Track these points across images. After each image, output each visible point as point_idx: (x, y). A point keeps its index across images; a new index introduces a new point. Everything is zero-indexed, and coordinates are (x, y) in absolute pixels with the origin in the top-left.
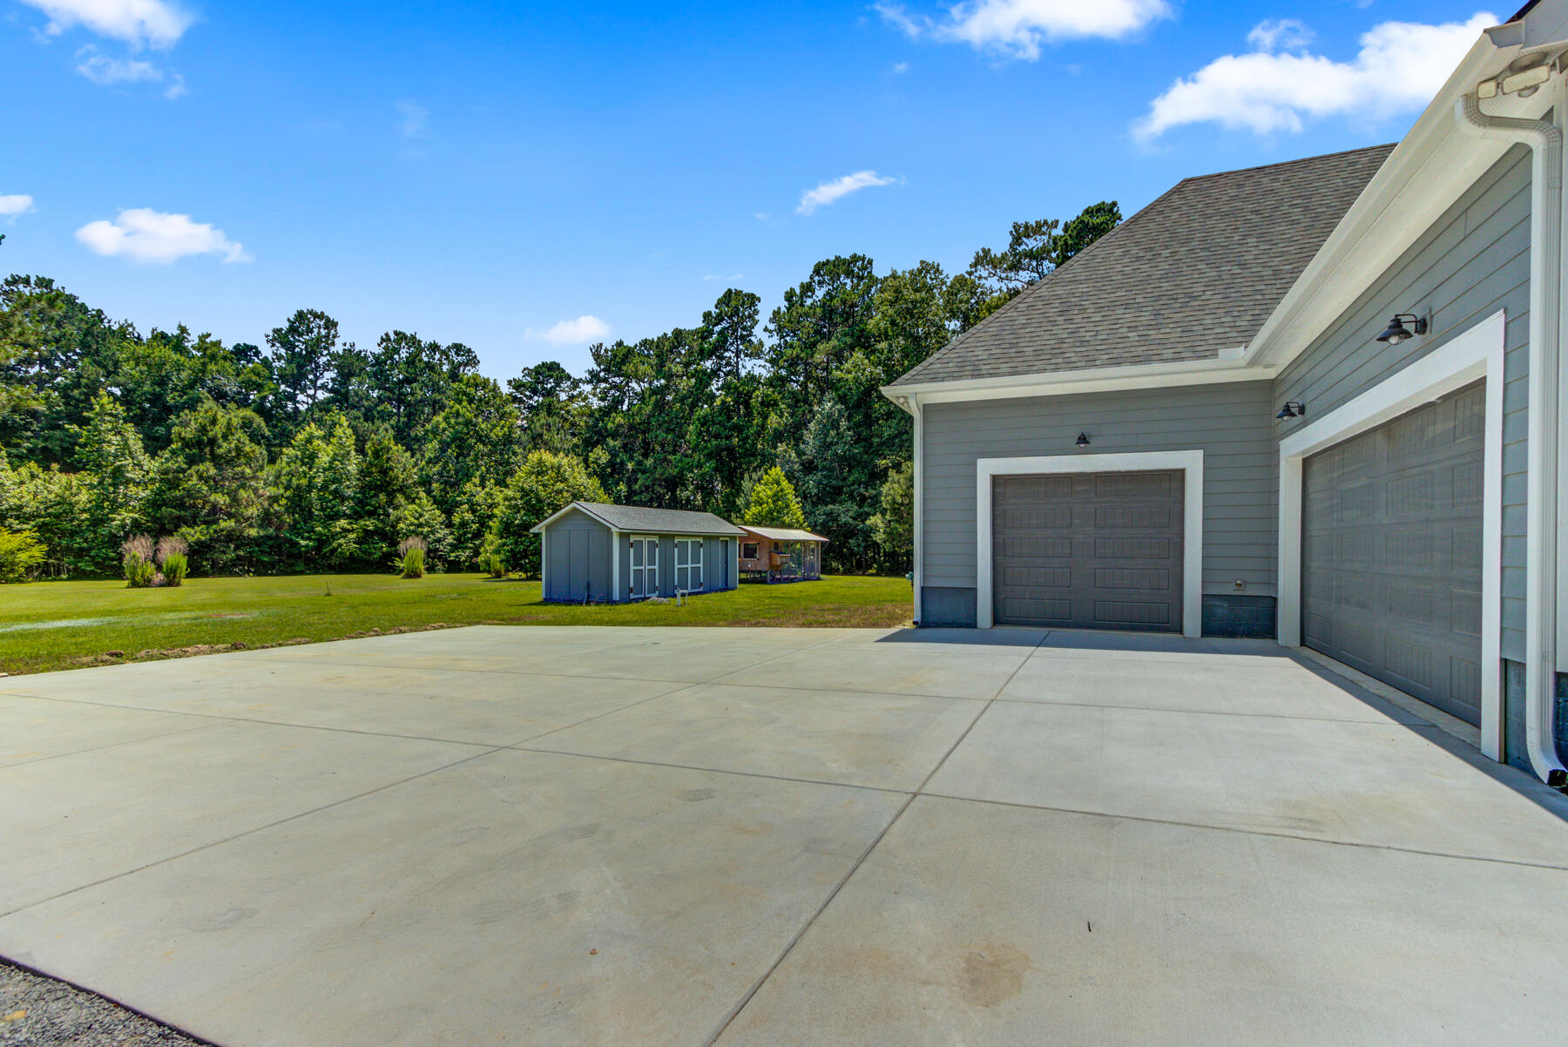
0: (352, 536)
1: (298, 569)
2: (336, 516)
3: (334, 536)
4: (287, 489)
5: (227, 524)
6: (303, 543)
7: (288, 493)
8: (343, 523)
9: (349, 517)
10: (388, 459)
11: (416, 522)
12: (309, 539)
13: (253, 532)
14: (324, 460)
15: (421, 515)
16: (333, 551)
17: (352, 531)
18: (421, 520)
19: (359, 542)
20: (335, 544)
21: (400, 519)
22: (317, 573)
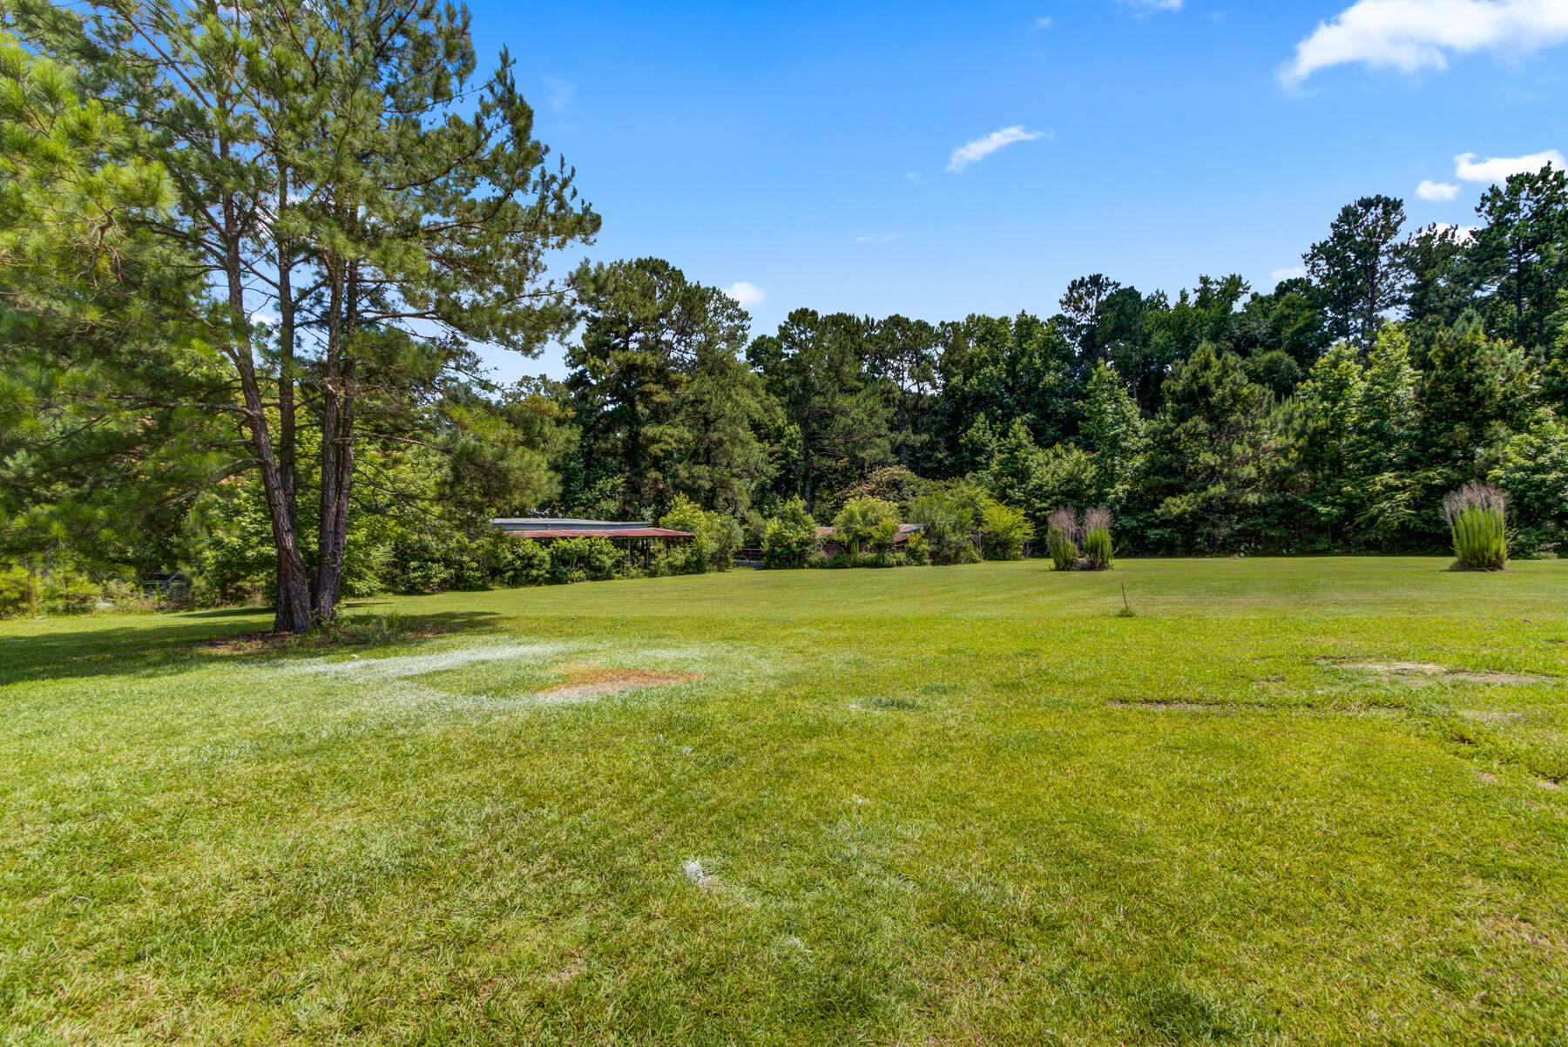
0: (1402, 496)
1: (1319, 547)
2: (1377, 468)
3: (1373, 498)
4: (1299, 436)
5: (1218, 489)
6: (1322, 509)
7: (1301, 442)
8: (1388, 477)
9: (1397, 467)
10: (1471, 367)
11: (1530, 463)
12: (1334, 504)
13: (1252, 498)
14: (1358, 388)
15: (1541, 451)
16: (1373, 520)
17: (1404, 488)
18: (1541, 460)
19: (1416, 504)
20: (1374, 510)
21: (1496, 461)
22: (1348, 553)
